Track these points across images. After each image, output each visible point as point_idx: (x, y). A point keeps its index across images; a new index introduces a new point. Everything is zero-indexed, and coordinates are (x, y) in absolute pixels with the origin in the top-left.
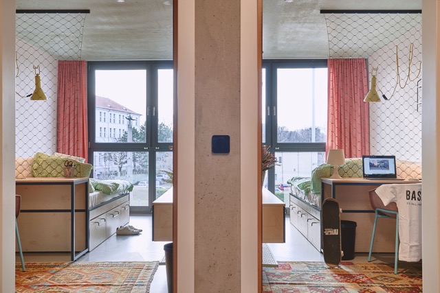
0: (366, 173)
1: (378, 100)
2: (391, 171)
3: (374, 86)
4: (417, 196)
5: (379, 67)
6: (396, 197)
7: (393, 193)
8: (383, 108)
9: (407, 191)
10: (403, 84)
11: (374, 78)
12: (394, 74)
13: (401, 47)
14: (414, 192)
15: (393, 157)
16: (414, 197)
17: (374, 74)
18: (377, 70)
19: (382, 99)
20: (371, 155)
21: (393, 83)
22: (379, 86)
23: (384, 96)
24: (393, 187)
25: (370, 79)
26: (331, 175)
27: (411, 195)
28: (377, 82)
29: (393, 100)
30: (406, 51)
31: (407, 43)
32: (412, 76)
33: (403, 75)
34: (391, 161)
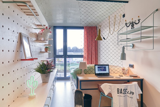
0: (96, 73)
1: (101, 40)
2: (107, 72)
3: (100, 33)
4: (123, 92)
5: (102, 25)
6: (111, 91)
7: (110, 89)
8: (103, 43)
9: (118, 89)
10: (111, 33)
11: (100, 30)
12: (108, 29)
13: (111, 17)
14: (121, 89)
15: (108, 65)
16: (121, 92)
17: (100, 28)
18: (101, 26)
19: (103, 39)
20: (98, 64)
21: (108, 32)
22: (102, 33)
23: (104, 38)
24: (110, 86)
25: (98, 30)
26: (81, 73)
27: (120, 91)
28: (101, 31)
29: (107, 40)
30: (113, 19)
31: (113, 15)
32: (115, 30)
33: (112, 29)
34: (107, 67)
